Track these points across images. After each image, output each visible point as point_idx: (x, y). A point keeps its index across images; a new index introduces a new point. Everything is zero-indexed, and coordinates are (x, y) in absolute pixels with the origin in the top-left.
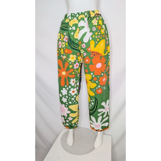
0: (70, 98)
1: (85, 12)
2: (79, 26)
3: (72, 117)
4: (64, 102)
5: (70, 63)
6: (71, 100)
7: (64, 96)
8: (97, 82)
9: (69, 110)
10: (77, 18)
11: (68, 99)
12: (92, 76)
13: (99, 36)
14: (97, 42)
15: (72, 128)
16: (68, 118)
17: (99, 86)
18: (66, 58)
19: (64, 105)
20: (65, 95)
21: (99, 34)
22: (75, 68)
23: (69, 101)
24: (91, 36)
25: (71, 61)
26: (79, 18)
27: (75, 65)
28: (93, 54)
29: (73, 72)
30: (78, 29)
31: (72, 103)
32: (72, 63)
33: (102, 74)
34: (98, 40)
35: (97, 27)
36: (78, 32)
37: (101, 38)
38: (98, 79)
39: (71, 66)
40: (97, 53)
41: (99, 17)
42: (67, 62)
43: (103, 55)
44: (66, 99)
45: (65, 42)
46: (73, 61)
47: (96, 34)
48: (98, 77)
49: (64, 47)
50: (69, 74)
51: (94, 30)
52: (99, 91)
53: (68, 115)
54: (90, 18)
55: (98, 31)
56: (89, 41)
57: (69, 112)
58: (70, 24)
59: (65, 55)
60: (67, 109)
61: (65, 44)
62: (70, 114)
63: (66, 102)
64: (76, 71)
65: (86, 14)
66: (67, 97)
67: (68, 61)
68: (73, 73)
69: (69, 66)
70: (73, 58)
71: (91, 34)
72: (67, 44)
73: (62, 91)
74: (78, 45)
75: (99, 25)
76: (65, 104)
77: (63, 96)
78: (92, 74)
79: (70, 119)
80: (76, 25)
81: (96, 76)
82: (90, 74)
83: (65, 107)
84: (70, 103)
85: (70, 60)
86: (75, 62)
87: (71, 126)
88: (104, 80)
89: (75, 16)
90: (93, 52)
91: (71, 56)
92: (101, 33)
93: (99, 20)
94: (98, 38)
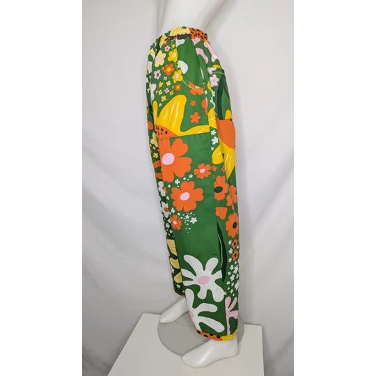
8: (167, 198)
14: (160, 105)
17: (173, 211)
21: (168, 83)
24: (155, 92)
33: (177, 182)
34: (164, 98)
35: (163, 68)
37: (172, 93)
39: (156, 155)
40: (162, 130)
41: (170, 45)
47: (160, 84)
48: (169, 186)
51: (158, 78)
52: (175, 223)
55: (166, 78)
71: (154, 86)
75: (167, 63)
92: (172, 81)
93: (170, 50)
94: (164, 94)
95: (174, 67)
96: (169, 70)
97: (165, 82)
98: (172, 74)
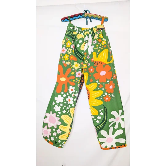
0: (65, 106)
1: (89, 29)
2: (85, 41)
3: (61, 130)
4: (56, 111)
5: (73, 70)
6: (65, 109)
7: (58, 104)
8: (103, 89)
9: (61, 120)
10: (84, 34)
11: (62, 107)
12: (98, 83)
13: (100, 48)
14: (98, 53)
15: (57, 145)
16: (57, 131)
17: (106, 94)
18: (70, 64)
19: (55, 114)
20: (60, 103)
21: (100, 45)
22: (77, 76)
23: (63, 110)
24: (93, 49)
25: (74, 68)
26: (85, 34)
27: (77, 73)
28: (96, 63)
29: (74, 79)
30: (84, 42)
31: (66, 112)
32: (75, 70)
33: (108, 81)
34: (99, 51)
35: (98, 40)
36: (85, 45)
37: (102, 49)
38: (104, 86)
39: (73, 73)
40: (99, 62)
41: (99, 32)
42: (70, 68)
43: (107, 63)
44: (60, 107)
45: (72, 49)
46: (76, 68)
47: (97, 46)
48: (104, 84)
49: (70, 53)
50: (70, 80)
51: (95, 43)
52: (107, 99)
53: (58, 126)
54: (93, 34)
55: (99, 43)
56: (92, 53)
57: (59, 123)
58: (77, 37)
59: (70, 61)
60: (59, 119)
61: (72, 51)
62: (59, 125)
63: (58, 111)
64: (77, 79)
65: (90, 31)
66: (62, 105)
67: (72, 68)
68: (74, 81)
69: (71, 72)
70: (77, 66)
71: (93, 46)
72: (73, 51)
73: (56, 98)
74: (84, 56)
75: (99, 38)
76: (57, 113)
77: (56, 104)
78: (97, 82)
79: (59, 132)
80: (83, 39)
81: (101, 83)
82: (96, 82)
83: (57, 116)
84: (64, 112)
85: (73, 66)
86: (78, 70)
87: (56, 142)
88: (111, 87)
89: (82, 32)
90: (96, 62)
91: (75, 63)
92: (102, 45)
93: (100, 33)
94: (99, 49)
95: (102, 40)
96: (100, 41)
97: (99, 45)
98: (101, 42)
